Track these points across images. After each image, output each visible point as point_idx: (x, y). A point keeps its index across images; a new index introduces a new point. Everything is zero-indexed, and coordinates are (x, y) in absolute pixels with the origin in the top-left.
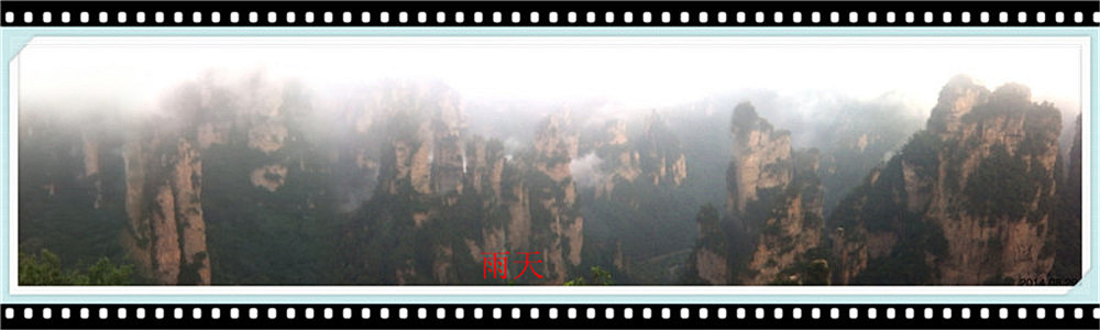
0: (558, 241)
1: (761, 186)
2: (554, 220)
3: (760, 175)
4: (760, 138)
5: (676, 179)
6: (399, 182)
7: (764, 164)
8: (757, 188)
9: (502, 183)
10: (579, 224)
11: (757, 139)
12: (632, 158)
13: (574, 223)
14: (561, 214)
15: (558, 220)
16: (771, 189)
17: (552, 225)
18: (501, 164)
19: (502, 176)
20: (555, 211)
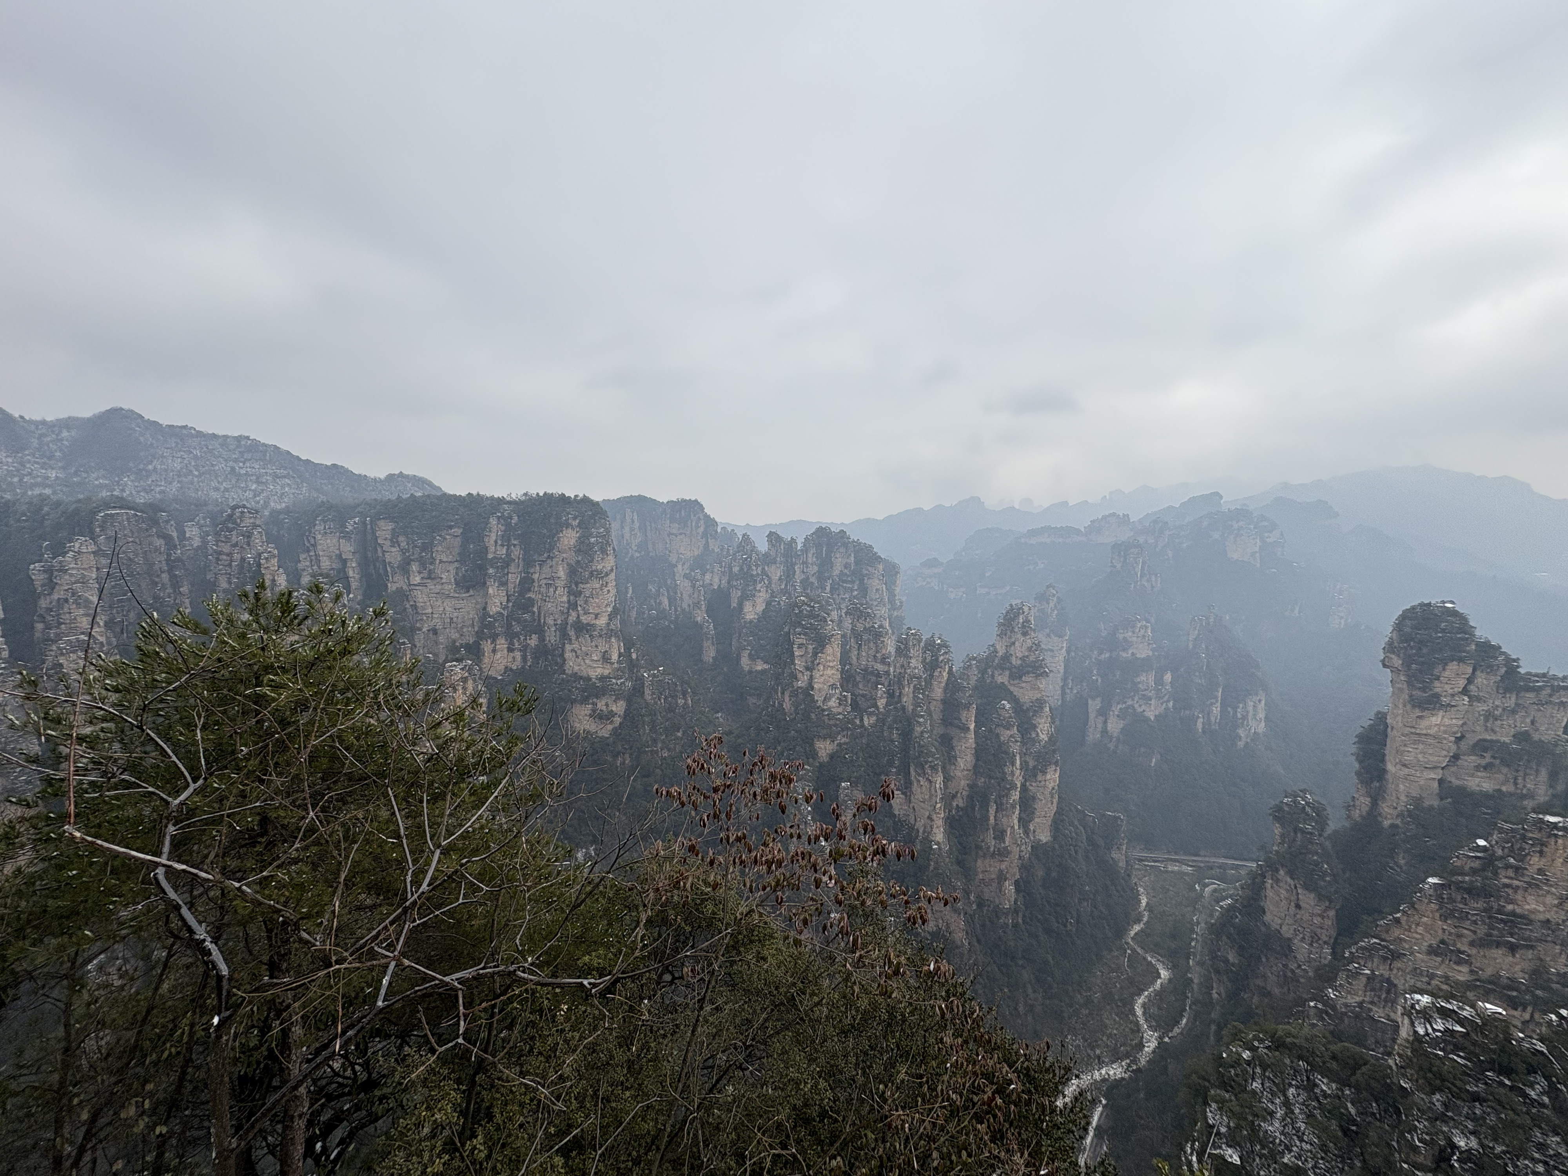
0: (1015, 796)
1: (1456, 782)
2: (1013, 764)
3: (1456, 757)
4: (1470, 681)
5: (1241, 732)
6: (794, 693)
7: (1472, 739)
8: (1441, 781)
9: (944, 702)
10: (1053, 777)
11: (1462, 683)
12: (1159, 681)
13: (1044, 773)
14: (1023, 755)
15: (1018, 762)
16: (1487, 795)
17: (1008, 770)
18: (945, 674)
19: (946, 689)
20: (1015, 748)
